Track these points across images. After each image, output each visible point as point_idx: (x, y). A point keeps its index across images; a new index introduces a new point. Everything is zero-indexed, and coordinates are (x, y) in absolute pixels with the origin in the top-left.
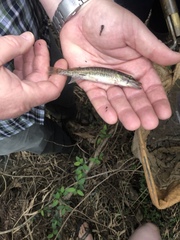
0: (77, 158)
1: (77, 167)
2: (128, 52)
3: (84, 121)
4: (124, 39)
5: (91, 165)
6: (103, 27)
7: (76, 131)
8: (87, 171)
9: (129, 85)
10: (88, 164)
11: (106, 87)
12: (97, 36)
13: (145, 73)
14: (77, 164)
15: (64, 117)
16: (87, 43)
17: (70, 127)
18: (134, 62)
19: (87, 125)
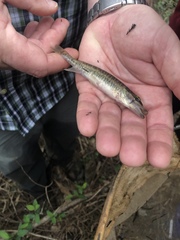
0: (35, 201)
1: (28, 212)
2: (149, 71)
3: (72, 175)
4: (151, 51)
5: (45, 219)
6: (134, 26)
7: (58, 180)
8: (36, 225)
9: (132, 106)
10: (41, 217)
11: (104, 99)
12: (123, 35)
13: (158, 106)
14: (30, 208)
15: (56, 157)
16: (110, 44)
17: (55, 172)
18: (150, 88)
19: (72, 180)
